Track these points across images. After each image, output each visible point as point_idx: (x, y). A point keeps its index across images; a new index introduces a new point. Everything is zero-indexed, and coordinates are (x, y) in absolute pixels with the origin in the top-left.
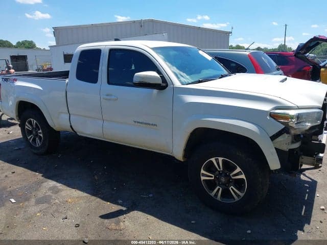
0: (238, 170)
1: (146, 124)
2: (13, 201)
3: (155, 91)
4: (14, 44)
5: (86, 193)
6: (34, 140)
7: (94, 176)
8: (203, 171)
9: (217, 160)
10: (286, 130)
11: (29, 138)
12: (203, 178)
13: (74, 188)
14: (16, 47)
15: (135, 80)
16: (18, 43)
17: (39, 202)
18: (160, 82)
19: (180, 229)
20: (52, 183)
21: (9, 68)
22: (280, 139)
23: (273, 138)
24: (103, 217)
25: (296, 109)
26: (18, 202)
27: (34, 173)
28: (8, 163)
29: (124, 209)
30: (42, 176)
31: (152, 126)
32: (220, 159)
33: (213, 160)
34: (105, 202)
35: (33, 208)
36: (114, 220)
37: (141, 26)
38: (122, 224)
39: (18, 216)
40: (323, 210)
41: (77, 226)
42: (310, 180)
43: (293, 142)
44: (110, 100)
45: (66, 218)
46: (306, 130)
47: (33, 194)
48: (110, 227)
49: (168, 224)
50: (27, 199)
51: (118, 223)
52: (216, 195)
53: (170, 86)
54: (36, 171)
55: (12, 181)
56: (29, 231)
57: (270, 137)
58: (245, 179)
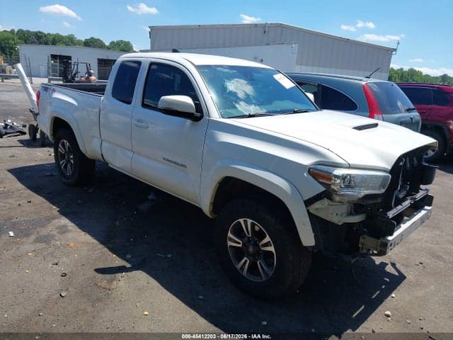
0: (268, 239)
1: (175, 163)
2: (11, 234)
3: (189, 122)
4: (107, 44)
5: (96, 239)
6: (66, 167)
7: (116, 220)
8: (230, 235)
9: (245, 222)
10: (328, 194)
11: (61, 163)
12: (230, 243)
13: (84, 231)
14: (108, 48)
15: (160, 105)
16: (112, 43)
17: (38, 240)
18: (193, 111)
19: (181, 302)
20: (64, 221)
21: (90, 75)
22: (317, 205)
23: (308, 203)
24: (99, 271)
25: (347, 168)
26: (16, 236)
27: (51, 205)
28: (31, 190)
29: (128, 265)
30: (58, 211)
31: (181, 167)
32: (249, 221)
33: (241, 221)
34: (110, 253)
35: (28, 246)
36: (108, 276)
37: (265, 32)
38: (115, 282)
39: (8, 252)
40: (388, 316)
41: (64, 275)
42: (397, 274)
43: (350, 214)
44: (141, 127)
45: (57, 264)
46: (359, 199)
47: (38, 230)
48: (99, 284)
49: (169, 294)
50: (27, 235)
51: (110, 282)
52: (242, 268)
53: (206, 117)
54: (54, 204)
55: (23, 212)
56: (9, 272)
57: (305, 202)
58: (274, 252)
